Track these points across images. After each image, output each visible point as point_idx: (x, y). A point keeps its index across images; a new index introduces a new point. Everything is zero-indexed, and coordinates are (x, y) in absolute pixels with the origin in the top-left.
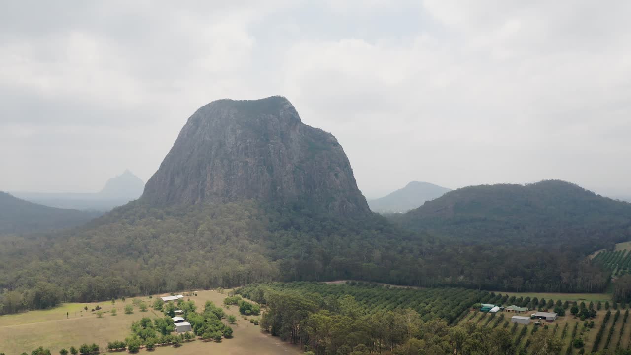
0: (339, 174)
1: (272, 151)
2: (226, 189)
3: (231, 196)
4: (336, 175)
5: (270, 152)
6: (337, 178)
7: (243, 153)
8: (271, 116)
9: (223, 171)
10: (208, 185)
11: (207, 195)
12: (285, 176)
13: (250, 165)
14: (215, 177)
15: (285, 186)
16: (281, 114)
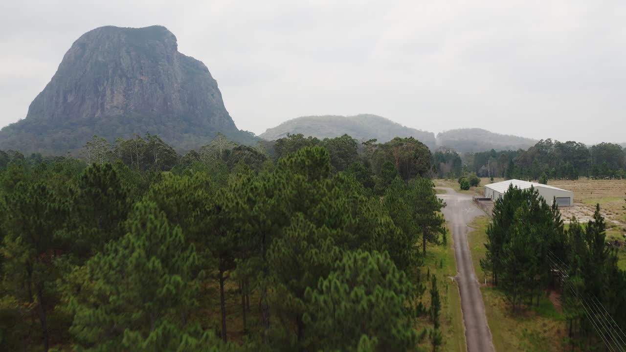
0: (215, 95)
1: (162, 71)
2: (124, 103)
3: (130, 109)
4: (212, 95)
5: (160, 73)
6: (213, 97)
7: (138, 72)
8: (157, 42)
9: (122, 87)
10: (108, 99)
11: (107, 109)
12: (173, 93)
13: (145, 82)
14: (115, 92)
15: (173, 102)
16: (166, 40)
